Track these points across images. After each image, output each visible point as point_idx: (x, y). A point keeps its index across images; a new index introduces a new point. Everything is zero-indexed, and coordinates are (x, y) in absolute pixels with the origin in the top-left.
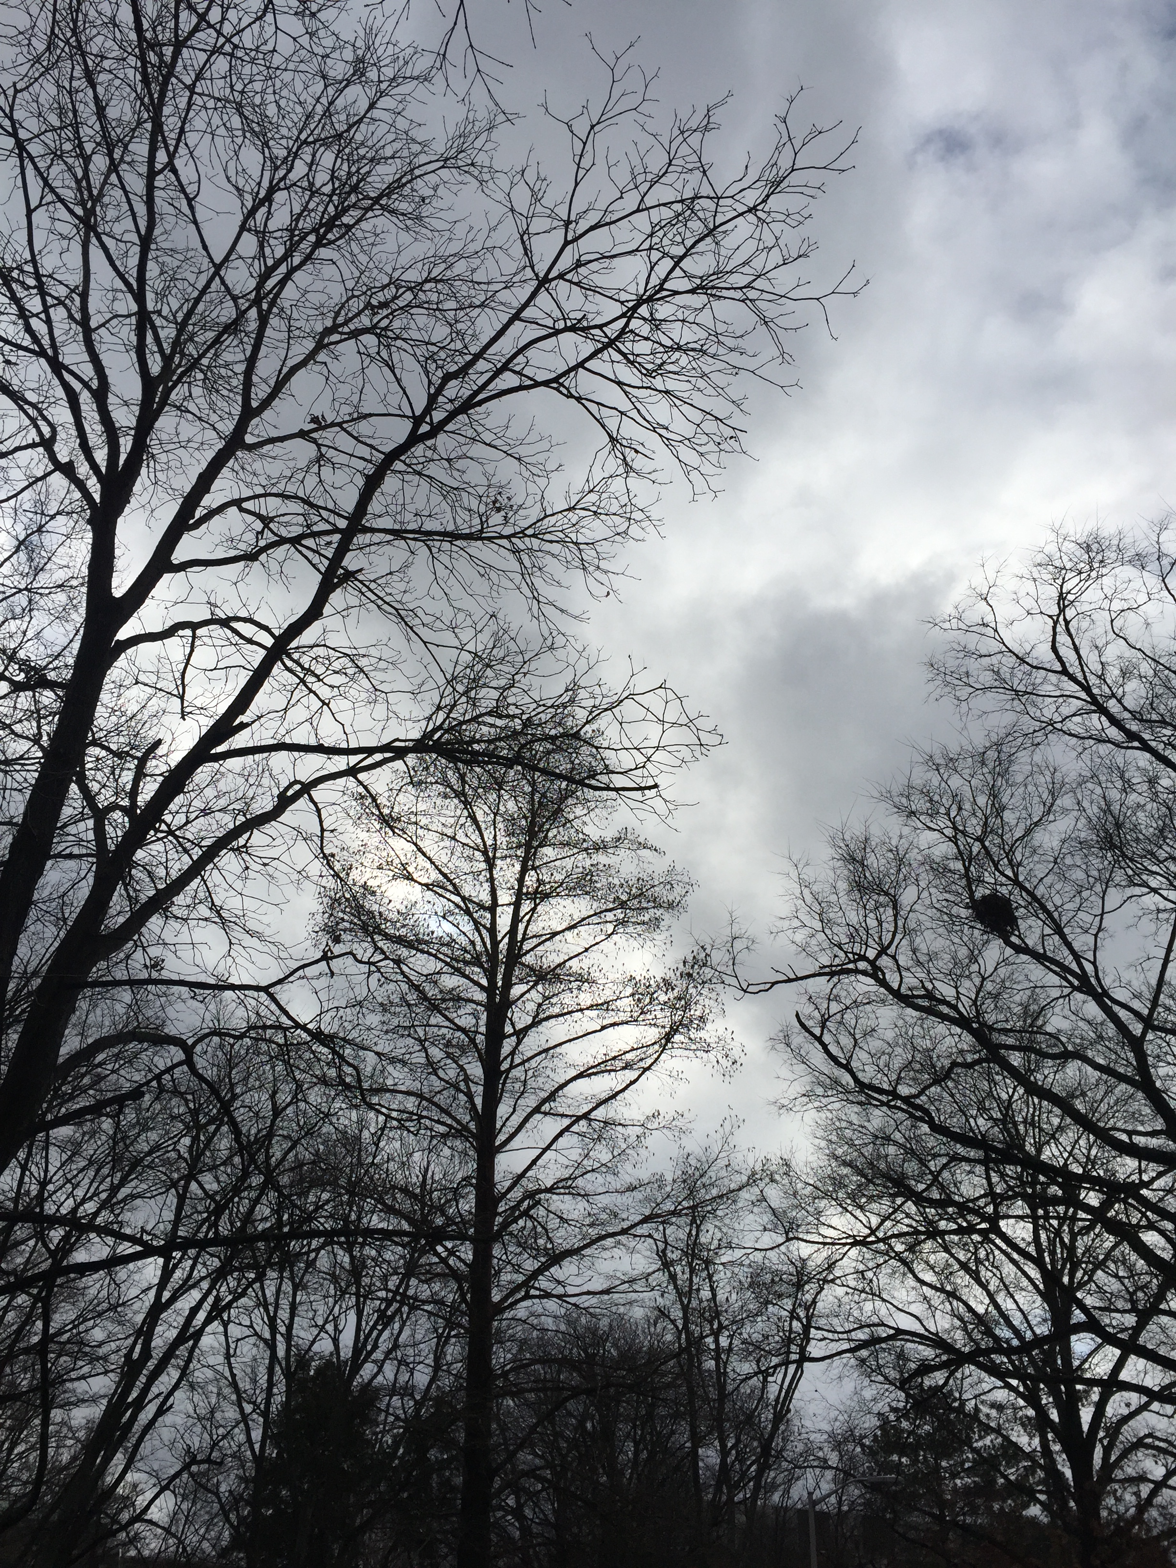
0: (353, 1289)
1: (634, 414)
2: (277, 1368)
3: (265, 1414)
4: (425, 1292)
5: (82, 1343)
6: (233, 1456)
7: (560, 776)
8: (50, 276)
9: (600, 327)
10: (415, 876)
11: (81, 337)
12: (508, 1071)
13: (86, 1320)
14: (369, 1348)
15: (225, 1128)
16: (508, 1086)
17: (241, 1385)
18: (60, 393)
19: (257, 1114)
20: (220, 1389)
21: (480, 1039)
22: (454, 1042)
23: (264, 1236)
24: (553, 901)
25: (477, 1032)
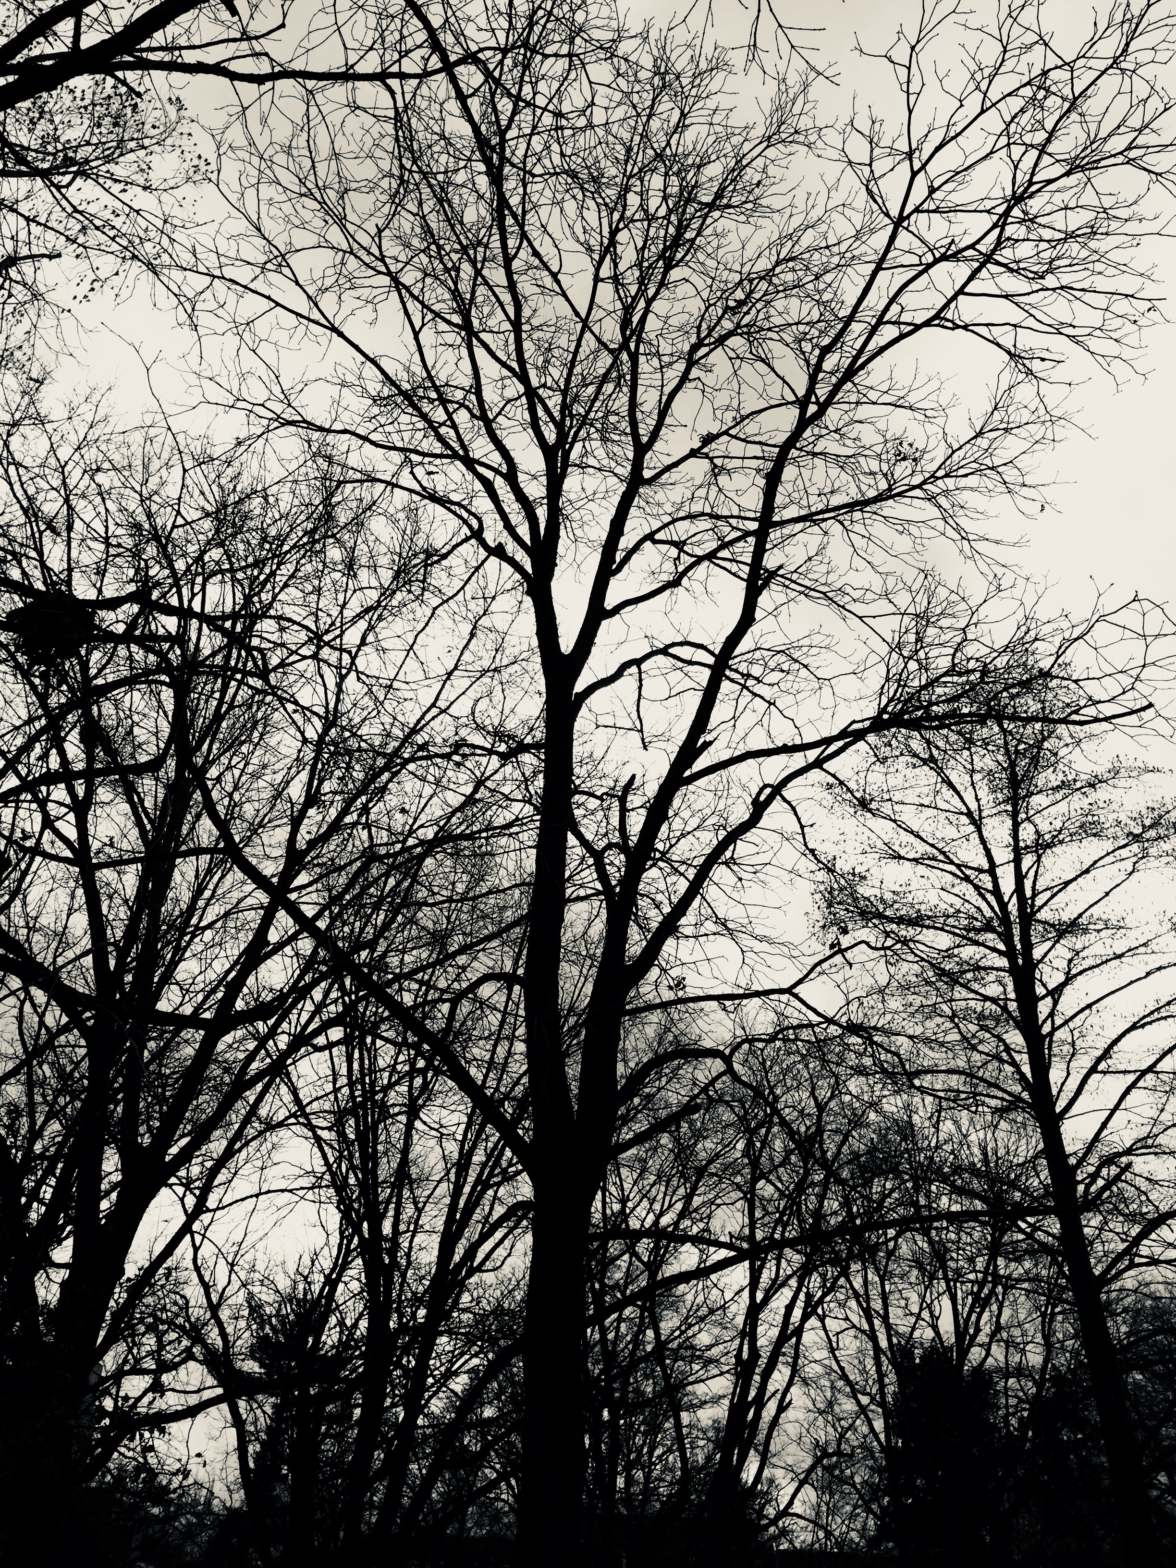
0: (940, 1274)
1: (1031, 323)
2: (883, 1358)
3: (882, 1404)
4: (1017, 1270)
5: (693, 1347)
6: (860, 1447)
7: (1034, 719)
8: (447, 385)
9: (972, 246)
10: (902, 853)
11: (483, 431)
12: (1051, 1034)
13: (690, 1326)
14: (971, 1331)
15: (775, 1129)
16: (1055, 1050)
17: (852, 1378)
18: (478, 485)
19: (801, 1112)
20: (832, 1382)
21: (1013, 1006)
22: (987, 1013)
23: (841, 1229)
24: (1057, 850)
25: (1007, 999)
